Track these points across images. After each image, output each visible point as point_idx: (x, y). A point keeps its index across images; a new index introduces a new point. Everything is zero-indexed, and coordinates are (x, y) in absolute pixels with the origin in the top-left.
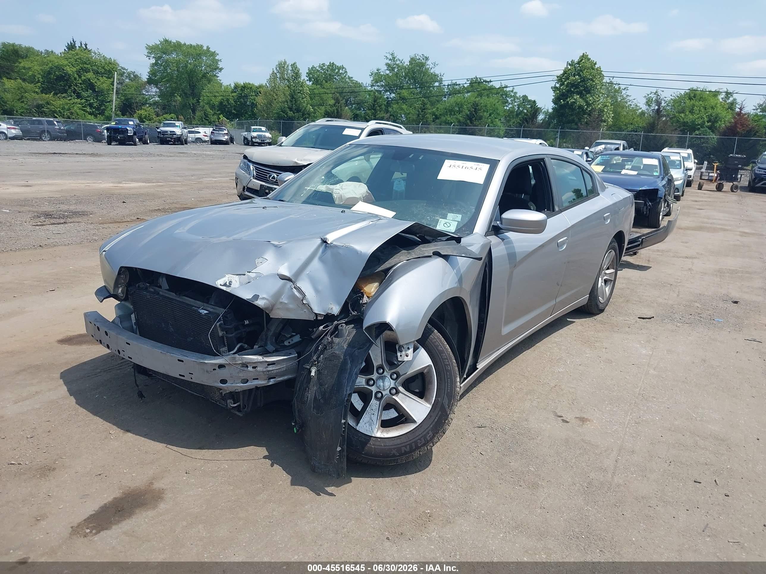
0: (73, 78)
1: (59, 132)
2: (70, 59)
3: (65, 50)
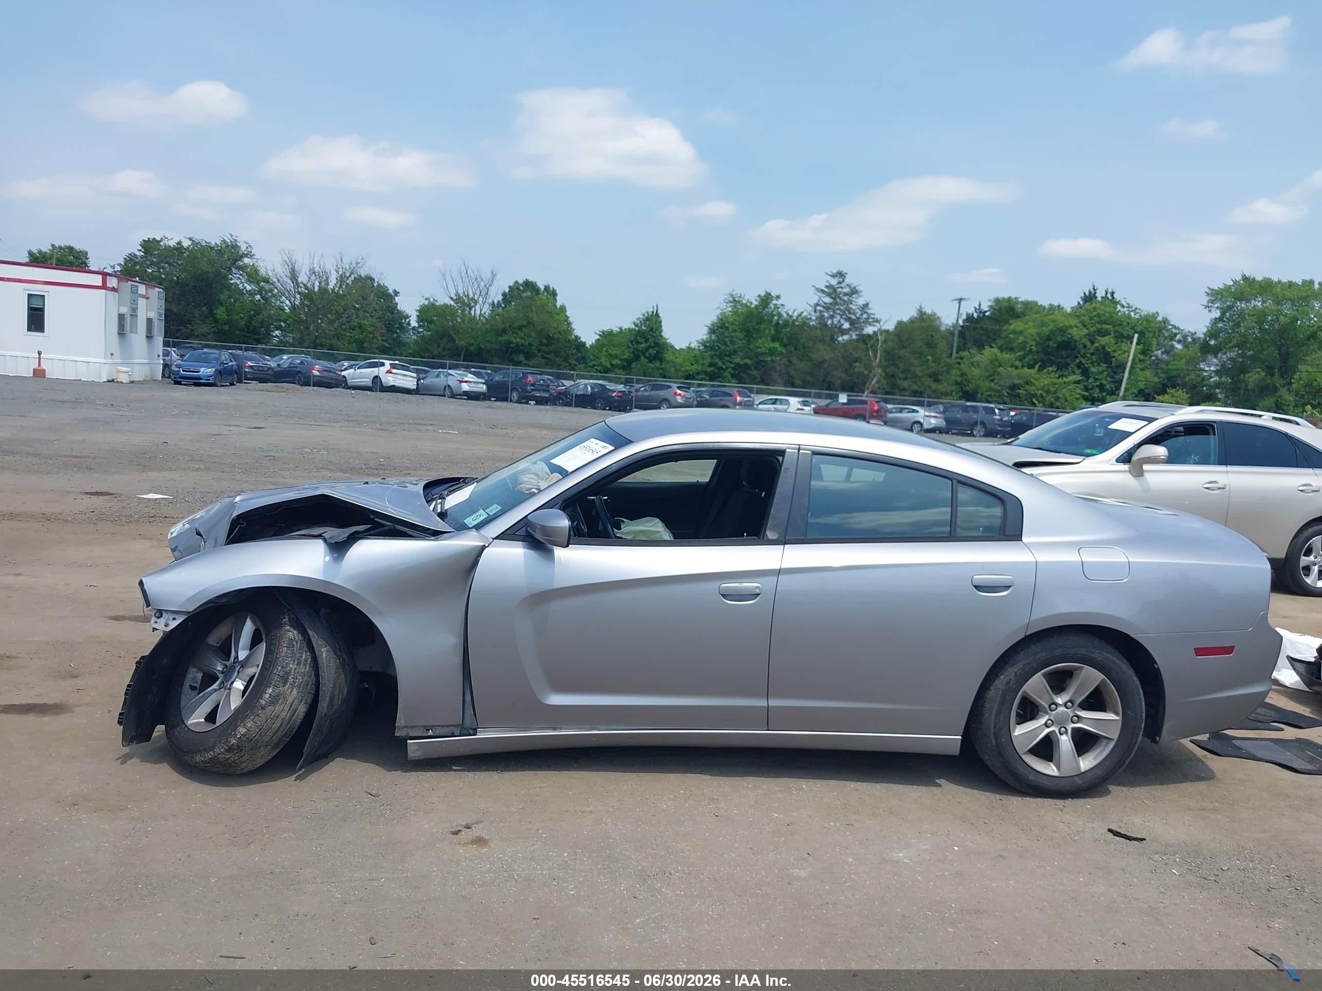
0: (1081, 346)
1: (998, 425)
2: (1084, 316)
3: (1079, 303)
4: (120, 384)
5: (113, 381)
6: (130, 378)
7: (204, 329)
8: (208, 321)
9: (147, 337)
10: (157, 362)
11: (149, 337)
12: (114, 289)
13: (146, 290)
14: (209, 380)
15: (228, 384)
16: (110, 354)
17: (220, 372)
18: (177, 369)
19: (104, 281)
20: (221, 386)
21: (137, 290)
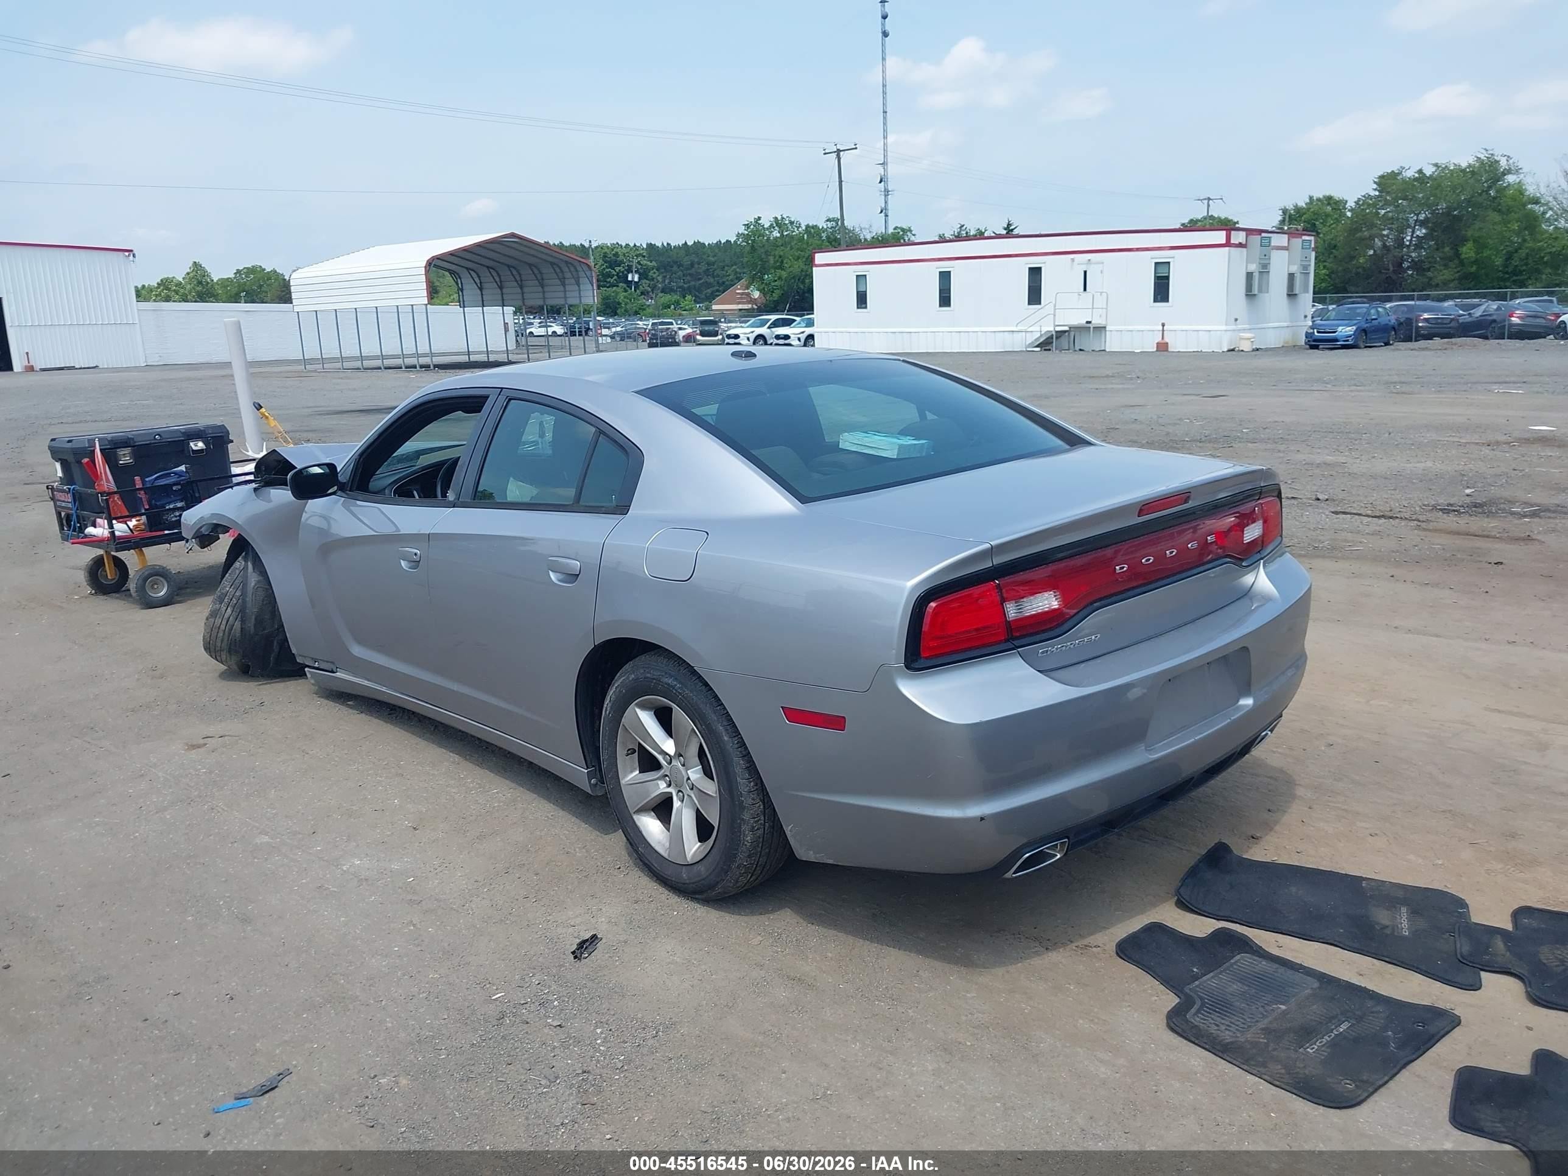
4: (1242, 353)
5: (1233, 350)
6: (1252, 345)
7: (1446, 274)
8: (1451, 264)
9: (1289, 295)
10: (1303, 323)
11: (1291, 295)
12: (1240, 245)
13: (1289, 240)
14: (1348, 341)
15: (1383, 344)
16: (1233, 320)
17: (1365, 331)
18: (1312, 331)
19: (1228, 238)
20: (1366, 347)
21: (1270, 242)
